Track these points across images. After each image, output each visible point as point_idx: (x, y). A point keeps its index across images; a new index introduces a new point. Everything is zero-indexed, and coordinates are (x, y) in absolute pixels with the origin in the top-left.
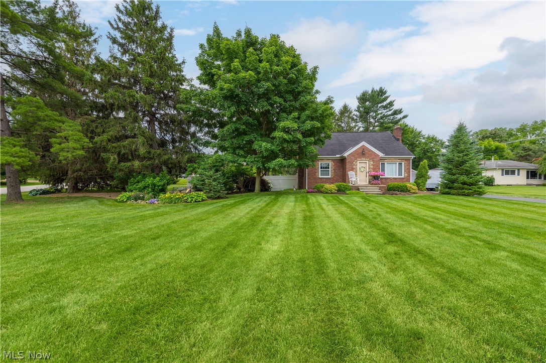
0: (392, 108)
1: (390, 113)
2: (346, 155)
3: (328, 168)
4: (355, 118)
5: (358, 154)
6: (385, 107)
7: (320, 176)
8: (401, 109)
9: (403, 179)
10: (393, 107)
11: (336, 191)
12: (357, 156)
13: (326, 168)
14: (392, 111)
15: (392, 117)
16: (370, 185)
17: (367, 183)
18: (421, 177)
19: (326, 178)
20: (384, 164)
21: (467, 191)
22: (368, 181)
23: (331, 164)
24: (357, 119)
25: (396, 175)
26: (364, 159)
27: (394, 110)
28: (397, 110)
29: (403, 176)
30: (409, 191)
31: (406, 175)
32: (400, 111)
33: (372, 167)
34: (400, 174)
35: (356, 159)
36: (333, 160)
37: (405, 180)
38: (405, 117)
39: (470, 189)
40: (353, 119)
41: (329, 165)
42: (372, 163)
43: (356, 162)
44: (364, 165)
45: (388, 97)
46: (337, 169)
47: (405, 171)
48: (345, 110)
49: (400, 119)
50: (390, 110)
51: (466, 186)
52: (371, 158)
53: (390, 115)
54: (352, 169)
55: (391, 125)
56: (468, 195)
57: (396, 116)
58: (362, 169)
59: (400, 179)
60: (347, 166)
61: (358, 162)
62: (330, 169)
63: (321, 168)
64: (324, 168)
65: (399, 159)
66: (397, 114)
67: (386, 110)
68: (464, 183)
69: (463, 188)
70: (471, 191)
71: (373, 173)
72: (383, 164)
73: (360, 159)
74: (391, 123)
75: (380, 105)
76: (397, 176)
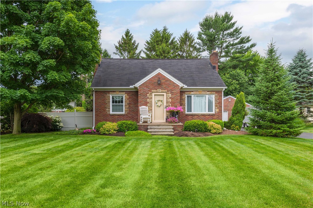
0: (239, 36)
1: (236, 41)
2: (138, 85)
3: (122, 102)
4: (198, 46)
5: (152, 85)
6: (231, 35)
7: (111, 113)
8: (249, 37)
9: (213, 115)
10: (241, 35)
11: (115, 132)
12: (151, 87)
13: (119, 102)
14: (239, 39)
15: (239, 46)
16: (167, 124)
17: (165, 121)
18: (236, 114)
19: (119, 115)
20: (191, 96)
21: (274, 131)
22: (165, 117)
23: (125, 96)
24: (200, 48)
25: (205, 111)
26: (161, 91)
27: (241, 37)
28: (244, 38)
29: (213, 112)
30: (210, 130)
31: (217, 110)
32: (248, 40)
33: (170, 100)
34: (210, 109)
35: (150, 91)
36: (128, 92)
37: (215, 117)
38: (253, 46)
39: (279, 129)
40: (195, 48)
41: (122, 99)
42: (170, 95)
43: (151, 94)
44: (160, 98)
45: (234, 24)
46: (132, 103)
47: (216, 106)
48: (187, 38)
49: (248, 48)
50: (237, 38)
51: (273, 125)
52: (169, 89)
53: (236, 44)
54: (146, 104)
55: (238, 55)
56: (275, 136)
57: (244, 45)
58: (159, 104)
59: (209, 115)
60: (140, 100)
61: (153, 94)
62: (124, 104)
63: (113, 102)
64: (116, 102)
65: (208, 91)
66: (244, 43)
67: (233, 39)
68: (273, 121)
69: (271, 127)
70: (278, 131)
71: (172, 108)
72: (189, 97)
73: (155, 91)
74: (239, 52)
75: (226, 32)
76: (207, 112)
